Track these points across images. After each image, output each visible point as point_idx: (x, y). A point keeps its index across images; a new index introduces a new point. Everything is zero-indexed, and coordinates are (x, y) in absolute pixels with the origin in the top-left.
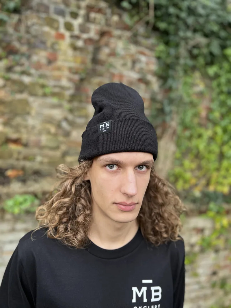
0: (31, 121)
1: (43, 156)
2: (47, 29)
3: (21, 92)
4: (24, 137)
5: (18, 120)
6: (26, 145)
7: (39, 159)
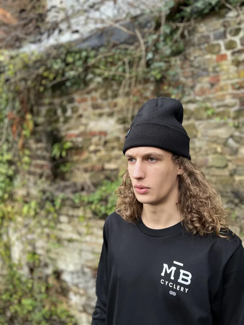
0: (198, 143)
2: (208, 56)
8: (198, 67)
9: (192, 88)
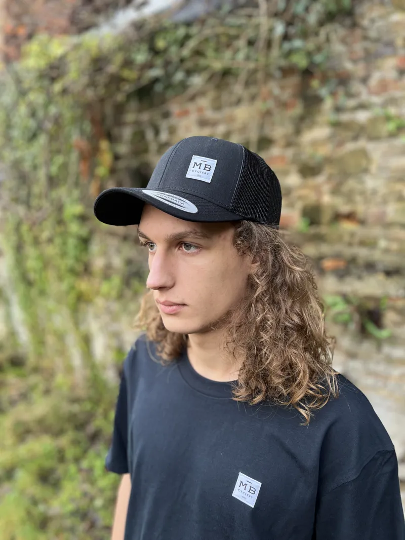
0: (370, 183)
1: (390, 239)
3: (356, 138)
4: (361, 209)
5: (351, 184)
6: (362, 222)
7: (383, 244)
8: (377, 40)
9: (365, 80)
